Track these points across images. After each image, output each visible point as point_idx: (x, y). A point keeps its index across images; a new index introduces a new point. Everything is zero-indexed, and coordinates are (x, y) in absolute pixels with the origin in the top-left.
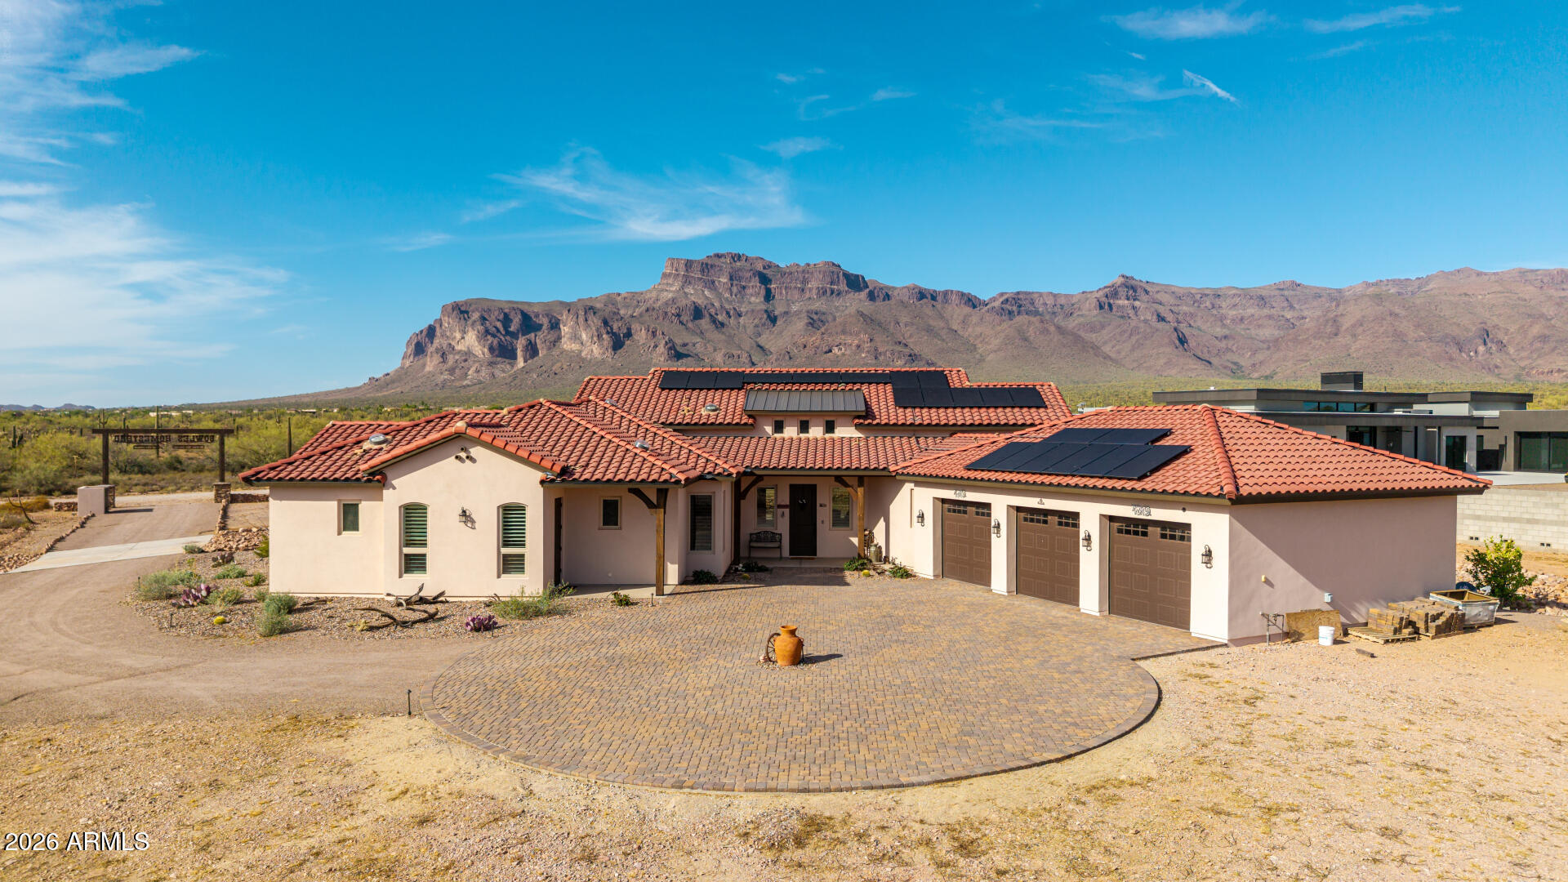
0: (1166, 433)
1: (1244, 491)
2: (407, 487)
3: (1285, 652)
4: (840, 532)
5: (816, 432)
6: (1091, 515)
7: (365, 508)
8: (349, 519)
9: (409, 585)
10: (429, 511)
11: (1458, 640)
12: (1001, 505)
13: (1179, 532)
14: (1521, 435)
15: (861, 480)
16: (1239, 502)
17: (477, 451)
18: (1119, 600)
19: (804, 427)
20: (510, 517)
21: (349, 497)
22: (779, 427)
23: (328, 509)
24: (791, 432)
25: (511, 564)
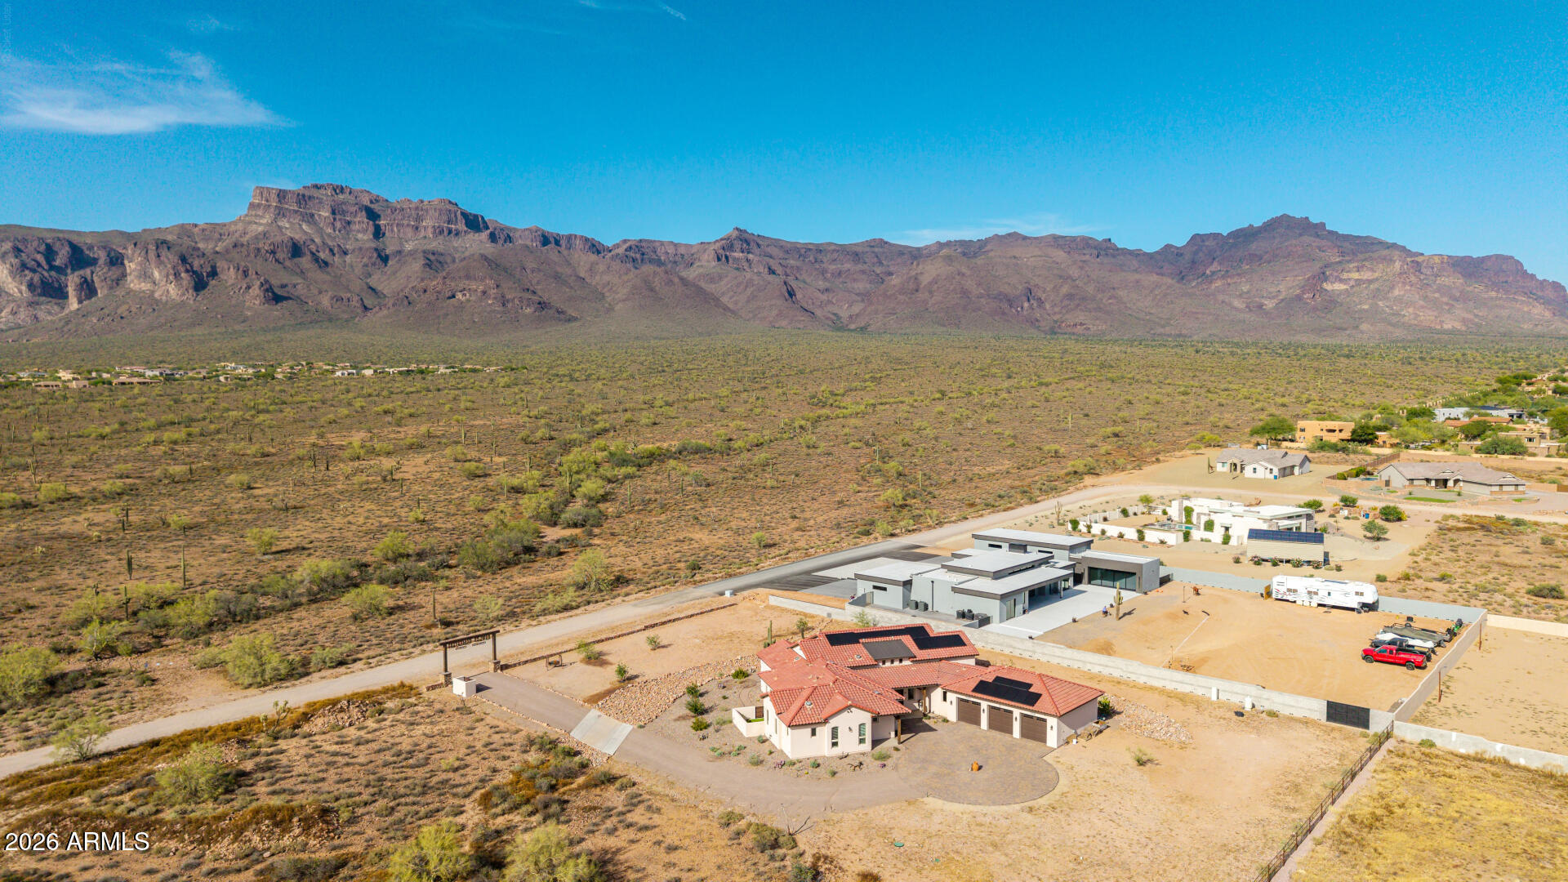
0: (1030, 686)
1: (1062, 713)
2: (833, 722)
3: (1067, 747)
4: (911, 701)
5: (897, 663)
6: (1017, 713)
7: (818, 730)
8: (814, 733)
9: (837, 751)
10: (839, 730)
11: (1100, 735)
12: (984, 705)
13: (1045, 720)
14: (1090, 569)
15: (925, 688)
16: (1060, 717)
17: (853, 709)
18: (1025, 734)
19: (892, 662)
20: (862, 726)
21: (813, 727)
22: (884, 663)
23: (808, 730)
24: (888, 664)
25: (862, 741)
